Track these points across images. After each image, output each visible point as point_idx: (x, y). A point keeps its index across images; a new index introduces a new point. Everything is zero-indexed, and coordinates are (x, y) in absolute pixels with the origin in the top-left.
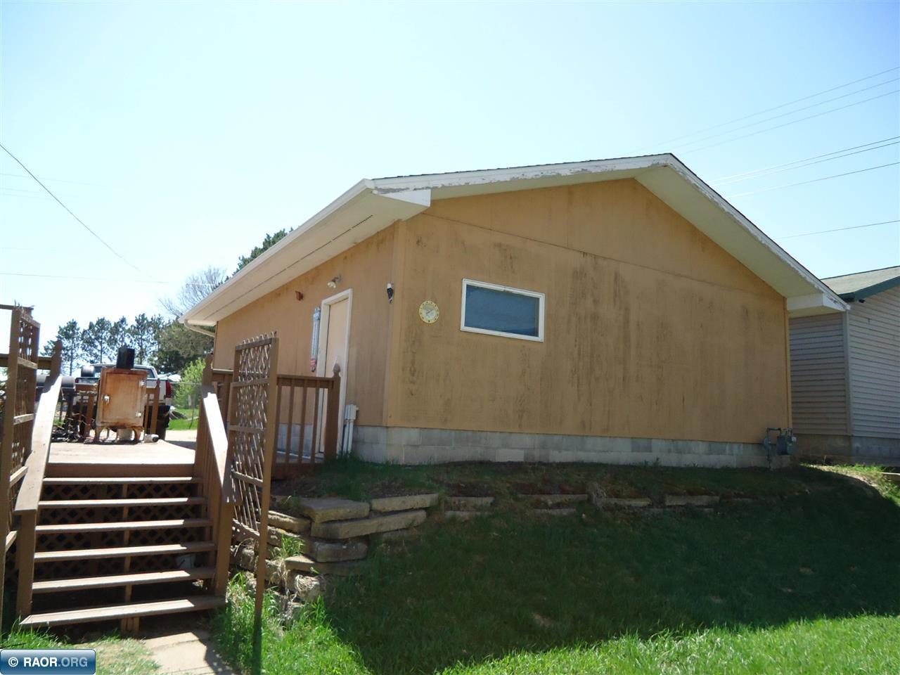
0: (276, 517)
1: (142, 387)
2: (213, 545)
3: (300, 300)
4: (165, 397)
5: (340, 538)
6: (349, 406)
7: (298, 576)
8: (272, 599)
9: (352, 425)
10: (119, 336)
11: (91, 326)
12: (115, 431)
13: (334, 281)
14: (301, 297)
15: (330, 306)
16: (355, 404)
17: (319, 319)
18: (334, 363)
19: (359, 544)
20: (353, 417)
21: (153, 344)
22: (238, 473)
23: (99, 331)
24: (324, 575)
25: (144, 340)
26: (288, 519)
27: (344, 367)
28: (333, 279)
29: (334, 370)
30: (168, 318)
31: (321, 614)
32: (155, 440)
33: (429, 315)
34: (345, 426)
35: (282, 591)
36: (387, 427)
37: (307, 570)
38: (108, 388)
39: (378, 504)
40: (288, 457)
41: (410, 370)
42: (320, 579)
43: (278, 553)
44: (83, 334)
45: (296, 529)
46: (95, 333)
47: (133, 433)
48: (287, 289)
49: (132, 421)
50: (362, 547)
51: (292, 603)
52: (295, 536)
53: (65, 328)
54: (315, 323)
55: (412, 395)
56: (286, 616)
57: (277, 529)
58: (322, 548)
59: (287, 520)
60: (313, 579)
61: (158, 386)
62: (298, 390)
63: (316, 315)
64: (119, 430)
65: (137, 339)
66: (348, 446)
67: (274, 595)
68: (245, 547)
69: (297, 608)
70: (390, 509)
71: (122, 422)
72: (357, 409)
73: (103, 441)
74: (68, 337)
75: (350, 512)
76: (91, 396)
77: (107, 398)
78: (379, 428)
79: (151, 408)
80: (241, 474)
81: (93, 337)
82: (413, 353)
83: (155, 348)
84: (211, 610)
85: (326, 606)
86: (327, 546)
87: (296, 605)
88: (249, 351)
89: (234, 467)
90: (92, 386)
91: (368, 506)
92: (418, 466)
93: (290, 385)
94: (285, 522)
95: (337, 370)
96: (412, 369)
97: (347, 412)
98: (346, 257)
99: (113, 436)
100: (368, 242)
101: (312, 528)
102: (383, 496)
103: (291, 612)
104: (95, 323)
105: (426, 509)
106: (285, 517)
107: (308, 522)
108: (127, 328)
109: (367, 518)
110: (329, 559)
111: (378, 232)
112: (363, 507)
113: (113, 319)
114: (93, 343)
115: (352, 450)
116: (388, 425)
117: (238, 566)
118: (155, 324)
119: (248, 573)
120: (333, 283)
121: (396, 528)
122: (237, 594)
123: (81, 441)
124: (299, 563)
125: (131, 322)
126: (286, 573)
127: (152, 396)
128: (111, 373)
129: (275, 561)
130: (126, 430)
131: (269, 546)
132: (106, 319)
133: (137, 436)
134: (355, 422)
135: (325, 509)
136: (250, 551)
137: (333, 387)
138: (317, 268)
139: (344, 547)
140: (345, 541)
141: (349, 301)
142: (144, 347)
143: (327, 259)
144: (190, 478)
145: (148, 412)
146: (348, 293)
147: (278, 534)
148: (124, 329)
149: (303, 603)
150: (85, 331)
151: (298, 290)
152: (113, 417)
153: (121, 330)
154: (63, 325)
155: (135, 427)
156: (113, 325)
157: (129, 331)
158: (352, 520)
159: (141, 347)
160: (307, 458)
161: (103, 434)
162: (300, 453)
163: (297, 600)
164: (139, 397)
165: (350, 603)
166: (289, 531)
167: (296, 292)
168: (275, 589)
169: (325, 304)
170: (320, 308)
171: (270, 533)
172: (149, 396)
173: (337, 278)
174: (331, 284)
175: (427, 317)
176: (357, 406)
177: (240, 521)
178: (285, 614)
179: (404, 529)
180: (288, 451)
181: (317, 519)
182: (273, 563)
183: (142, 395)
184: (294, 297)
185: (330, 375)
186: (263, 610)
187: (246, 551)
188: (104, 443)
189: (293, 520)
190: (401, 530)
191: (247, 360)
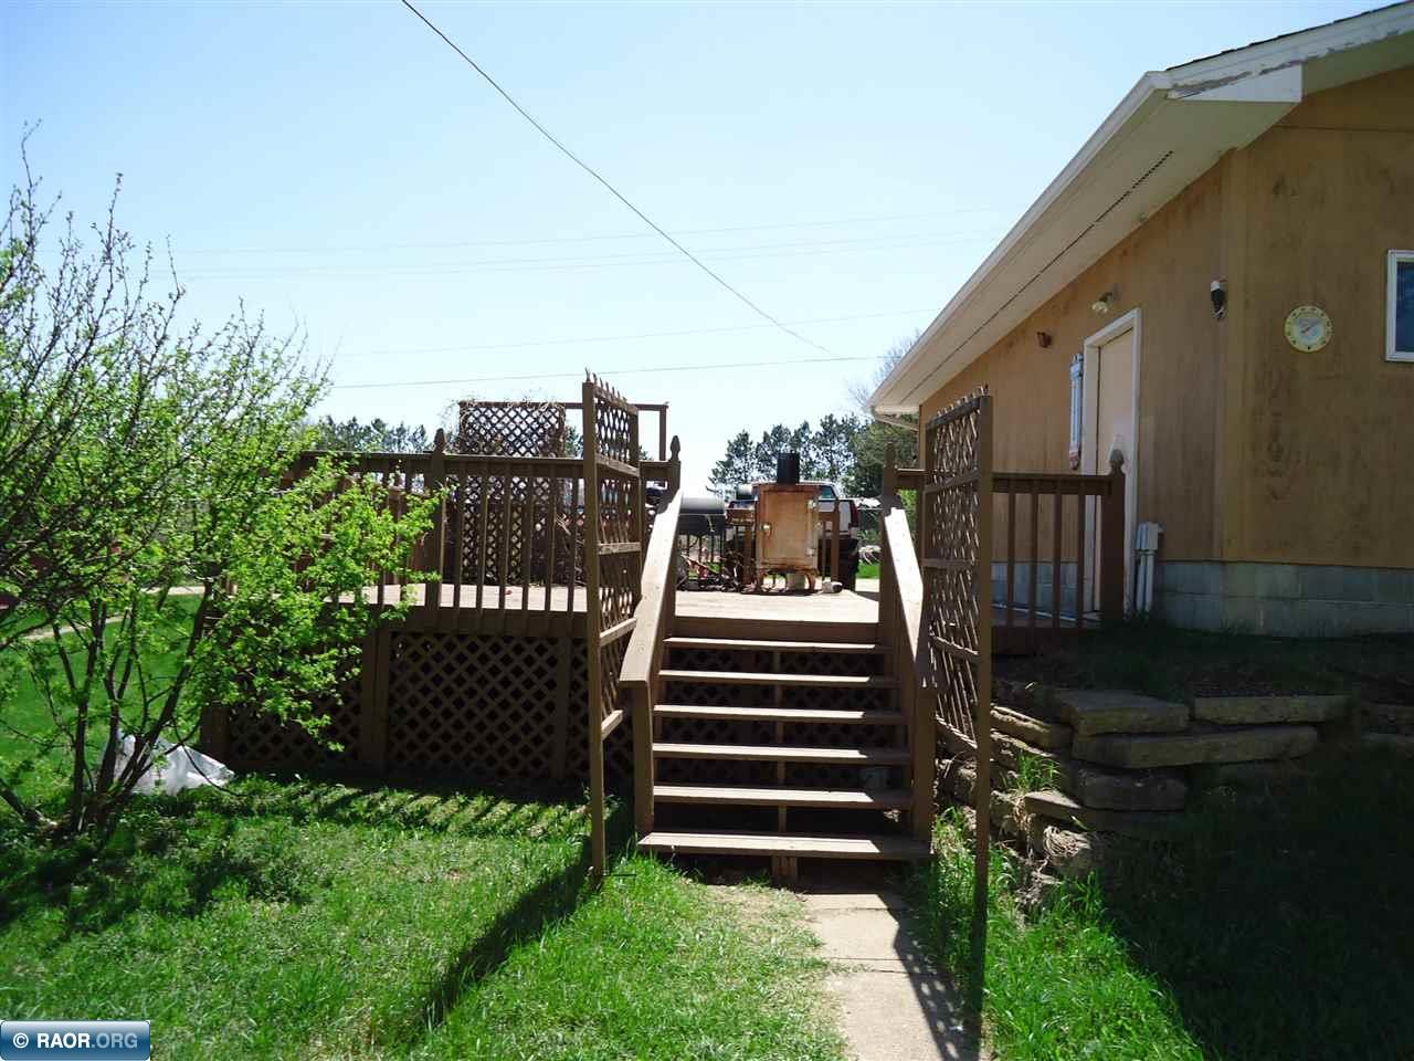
0: (1011, 718)
1: (813, 511)
2: (909, 755)
3: (1045, 347)
4: (850, 526)
5: (1130, 766)
6: (1144, 526)
7: (1050, 828)
8: (1005, 861)
9: (1150, 560)
10: (802, 449)
11: (766, 437)
12: (783, 575)
13: (1104, 299)
14: (1047, 341)
15: (1100, 348)
16: (1155, 521)
17: (1081, 375)
18: (1112, 448)
19: (1170, 782)
20: (1153, 545)
21: (846, 457)
22: (940, 639)
23: (776, 443)
24: (1099, 832)
25: (834, 452)
26: (1031, 723)
27: (1130, 454)
28: (1100, 296)
29: (1112, 462)
30: (864, 419)
31: (1094, 906)
32: (837, 590)
33: (1308, 333)
34: (1138, 562)
35: (1022, 851)
36: (1223, 563)
37: (1065, 817)
38: (768, 512)
39: (1206, 708)
40: (1033, 617)
41: (1269, 449)
42: (1090, 838)
43: (1014, 784)
44: (757, 450)
45: (1044, 742)
46: (772, 447)
47: (807, 580)
48: (1023, 332)
49: (802, 562)
50: (1177, 787)
51: (1039, 875)
52: (1044, 755)
53: (736, 443)
54: (1075, 383)
55: (1276, 498)
56: (1029, 896)
57: (1013, 740)
58: (1091, 780)
59: (1029, 724)
60: (1078, 837)
61: (836, 509)
62: (1046, 501)
63: (1075, 369)
64: (788, 575)
65: (826, 452)
66: (1146, 598)
67: (1009, 856)
68: (961, 765)
69: (1048, 885)
70: (1234, 719)
71: (789, 562)
72: (1161, 530)
73: (768, 590)
74: (740, 454)
75: (1148, 720)
76: (748, 525)
77: (766, 527)
78: (1207, 566)
79: (829, 542)
80: (943, 640)
81: (769, 453)
82: (1276, 414)
83: (850, 463)
84: (906, 863)
85: (1106, 891)
86: (1104, 779)
87: (1048, 880)
88: (947, 429)
89: (935, 629)
90: (749, 512)
91: (1187, 711)
92: (1295, 640)
93: (1030, 491)
94: (1026, 728)
95: (1117, 460)
96: (1274, 448)
97: (1140, 536)
98: (1125, 253)
99: (781, 583)
100: (1167, 212)
101: (1076, 744)
102: (1218, 694)
103: (1037, 890)
104: (770, 433)
105: (1314, 724)
106: (1025, 720)
107: (1069, 730)
108: (811, 437)
109: (1185, 732)
110: (1108, 805)
111: (1187, 188)
112: (1178, 712)
113: (792, 426)
114: (770, 461)
115: (1153, 607)
116: (1225, 559)
117: (952, 794)
118: (847, 428)
119: (967, 809)
120: (1103, 303)
121: (1249, 757)
122: (949, 842)
123: (740, 590)
124: (1052, 804)
125: (816, 428)
126: (1027, 818)
127: (829, 525)
128: (769, 491)
129: (1010, 795)
130: (797, 576)
131: (999, 769)
132: (784, 427)
133: (812, 584)
134: (1157, 554)
135: (1098, 710)
136: (969, 772)
137: (1110, 493)
138: (1073, 285)
139: (1139, 785)
140: (1138, 774)
141: (1135, 336)
142: (835, 461)
143: (1091, 263)
144: (872, 646)
145: (824, 548)
146: (1132, 317)
147: (1013, 748)
148: (807, 438)
149: (1061, 878)
150: (759, 445)
151: (1041, 331)
152: (776, 555)
153: (803, 440)
154: (733, 439)
155: (807, 570)
156: (793, 434)
157: (814, 441)
158: (1154, 734)
159: (831, 462)
160: (1067, 619)
161: (768, 582)
162: (1056, 609)
163: (1049, 870)
164: (809, 525)
165: (1154, 894)
166: (1032, 744)
167: (1039, 333)
168: (1010, 845)
169: (1091, 346)
170: (1082, 355)
171: (999, 745)
172: (825, 524)
173: (1110, 294)
174: (1098, 306)
175: (1305, 341)
176: (1161, 526)
177: (947, 721)
178: (1028, 892)
179: (1266, 761)
180: (1033, 606)
181: (1083, 728)
182: (1007, 797)
183: (813, 523)
184: (1035, 342)
185: (1106, 471)
186: (990, 878)
187: (963, 771)
188: (768, 593)
189: (1040, 726)
190: (1259, 762)
191: (944, 446)
